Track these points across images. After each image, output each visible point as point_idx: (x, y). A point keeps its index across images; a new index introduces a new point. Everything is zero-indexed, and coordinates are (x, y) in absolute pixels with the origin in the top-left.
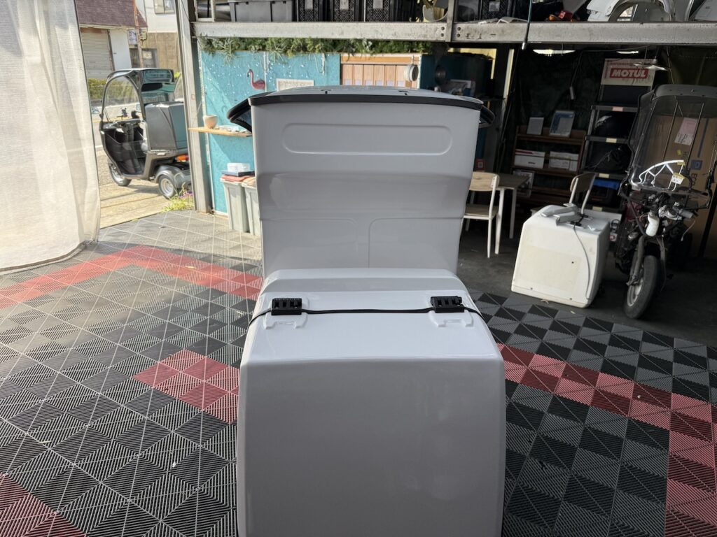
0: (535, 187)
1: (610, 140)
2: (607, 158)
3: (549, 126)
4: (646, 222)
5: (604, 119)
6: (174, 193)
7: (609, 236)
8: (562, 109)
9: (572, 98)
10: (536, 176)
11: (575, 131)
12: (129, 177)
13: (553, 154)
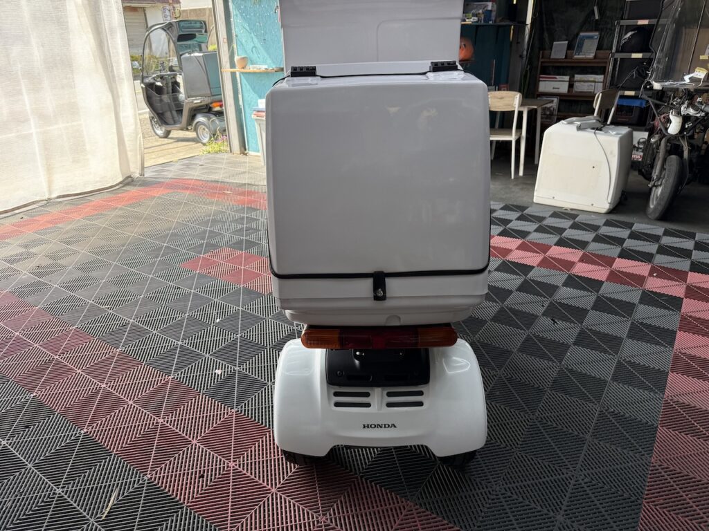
0: (560, 114)
1: (635, 56)
2: (633, 75)
3: (573, 50)
4: (669, 121)
5: (629, 34)
6: (211, 138)
8: (587, 31)
9: (597, 17)
10: (561, 101)
11: (598, 51)
12: (169, 128)
13: (577, 77)
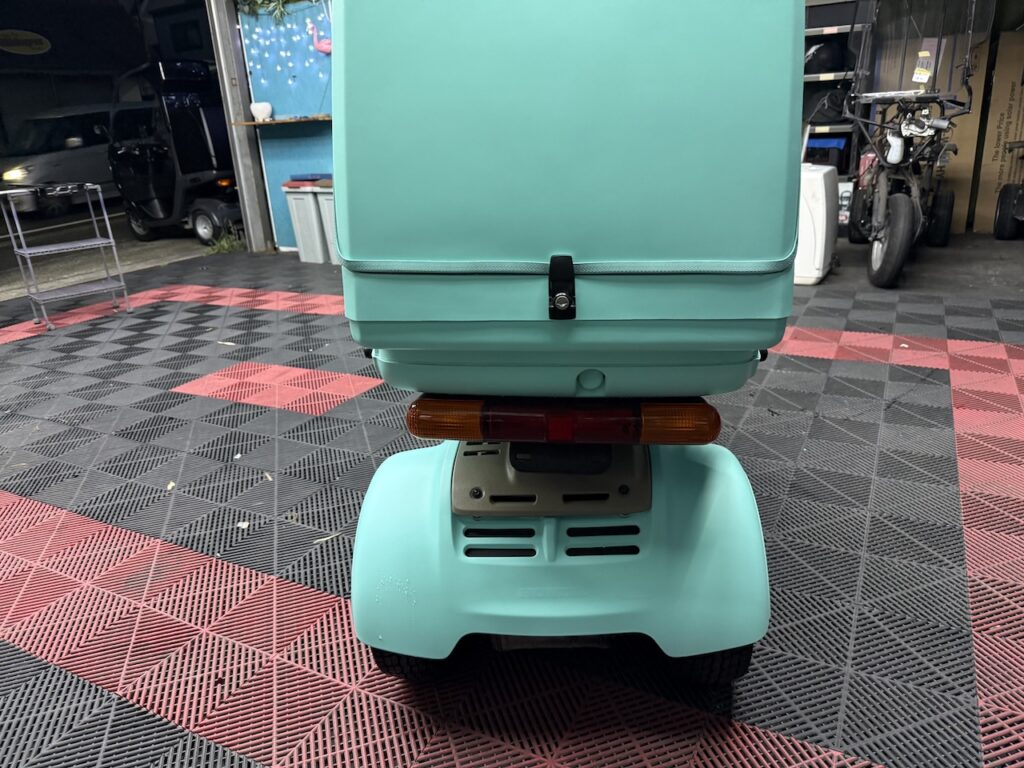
1: (824, 77)
2: (824, 105)
4: (887, 145)
5: (813, 50)
7: (838, 215)
